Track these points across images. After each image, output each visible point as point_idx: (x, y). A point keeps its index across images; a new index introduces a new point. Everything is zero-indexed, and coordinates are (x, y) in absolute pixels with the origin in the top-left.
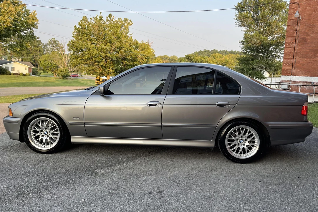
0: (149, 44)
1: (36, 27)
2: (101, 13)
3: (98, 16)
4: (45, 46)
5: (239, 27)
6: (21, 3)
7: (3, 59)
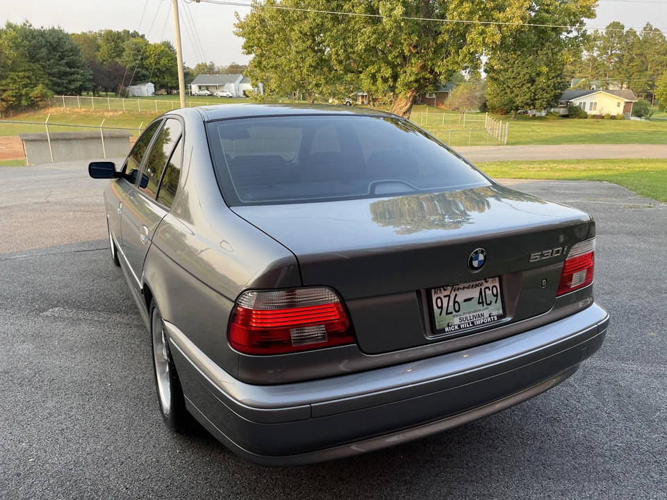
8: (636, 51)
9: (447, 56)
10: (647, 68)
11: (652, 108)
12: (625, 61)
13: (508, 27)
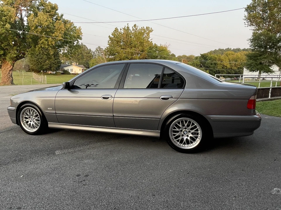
0: (167, 46)
1: (81, 39)
2: (128, 24)
3: (126, 27)
4: (94, 52)
5: (248, 26)
6: (70, 21)
7: (67, 63)
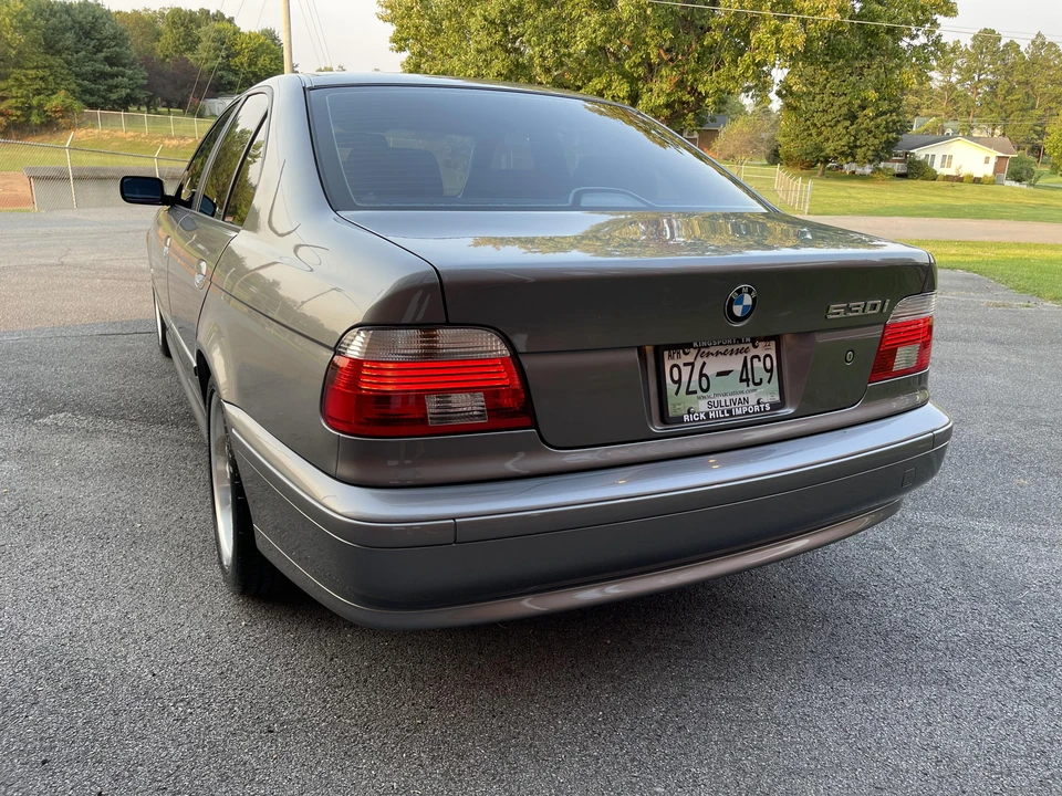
1: (950, 11)
8: (1017, 77)
9: (718, 68)
10: (1034, 104)
11: (1039, 168)
12: (1000, 91)
13: (817, 24)
